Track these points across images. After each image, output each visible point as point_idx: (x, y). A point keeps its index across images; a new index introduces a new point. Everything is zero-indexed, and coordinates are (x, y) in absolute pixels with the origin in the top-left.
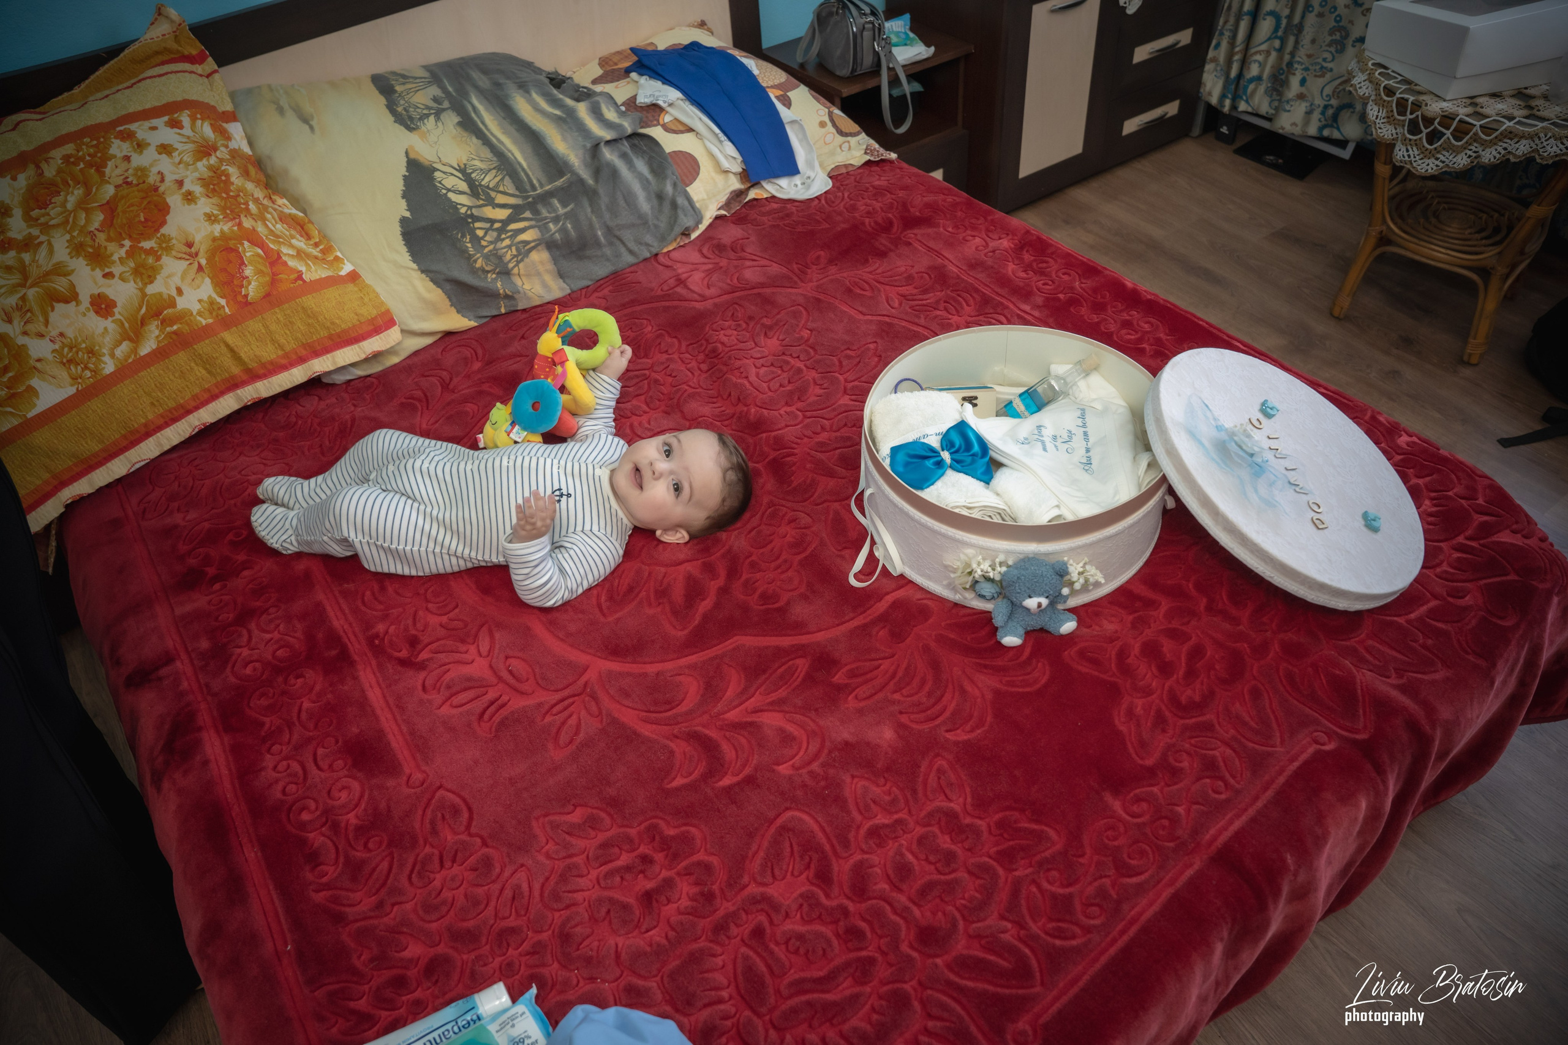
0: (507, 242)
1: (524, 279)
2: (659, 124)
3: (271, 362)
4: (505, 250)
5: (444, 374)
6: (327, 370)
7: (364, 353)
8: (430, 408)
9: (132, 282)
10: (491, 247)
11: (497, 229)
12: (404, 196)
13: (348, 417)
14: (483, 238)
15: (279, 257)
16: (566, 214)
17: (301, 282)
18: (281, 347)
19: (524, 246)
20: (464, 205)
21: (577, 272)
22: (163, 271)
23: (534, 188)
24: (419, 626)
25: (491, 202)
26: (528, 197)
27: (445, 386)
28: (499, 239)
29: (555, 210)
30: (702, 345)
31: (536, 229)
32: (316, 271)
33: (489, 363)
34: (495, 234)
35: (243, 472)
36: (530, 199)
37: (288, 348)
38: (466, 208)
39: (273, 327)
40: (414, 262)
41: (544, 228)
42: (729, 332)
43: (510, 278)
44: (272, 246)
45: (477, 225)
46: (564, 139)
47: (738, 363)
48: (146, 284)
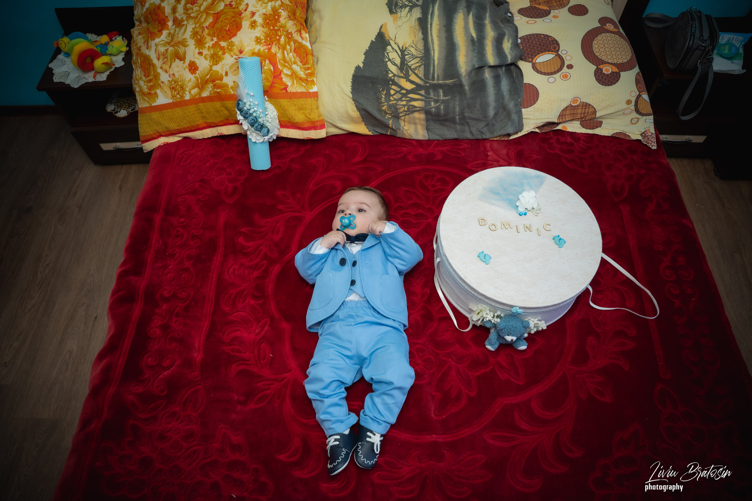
0: (404, 103)
1: (406, 123)
2: (531, 62)
4: (401, 106)
9: (209, 61)
10: (394, 102)
11: (402, 93)
12: (365, 54)
14: (392, 95)
15: (280, 74)
16: (444, 100)
17: (285, 91)
19: (413, 108)
20: (392, 73)
21: (437, 130)
22: (223, 61)
23: (433, 79)
25: (407, 77)
26: (428, 83)
28: (400, 99)
29: (439, 96)
31: (423, 102)
32: (296, 87)
34: (400, 96)
36: (428, 85)
38: (392, 75)
40: (352, 93)
41: (427, 103)
43: (398, 120)
44: (279, 67)
45: (393, 87)
46: (466, 56)
48: (214, 64)
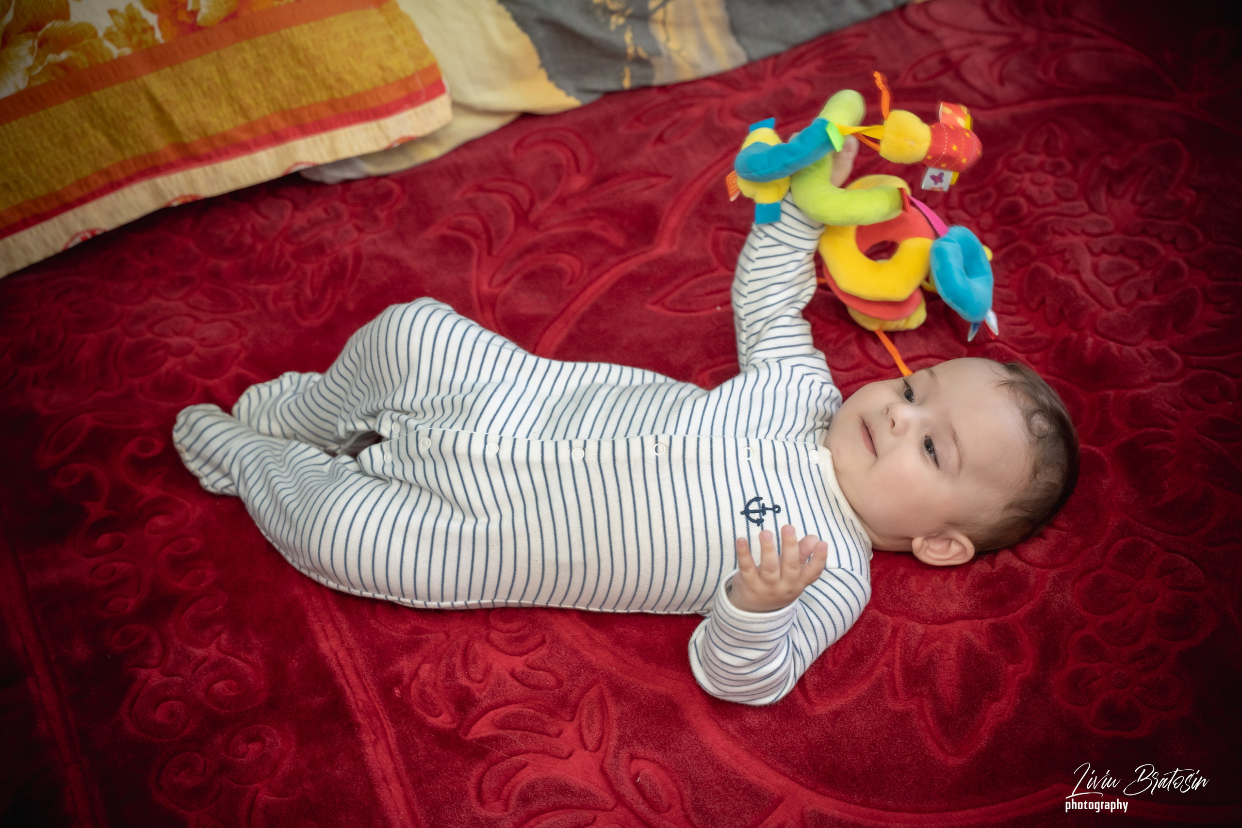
1: (671, 30)
3: (224, 137)
5: (521, 192)
6: (319, 160)
7: (387, 138)
8: (495, 253)
13: (348, 250)
18: (244, 111)
21: (763, 26)
24: (476, 672)
27: (522, 216)
30: (988, 196)
33: (601, 180)
35: (156, 329)
37: (255, 115)
39: (236, 75)
42: (1041, 177)
43: (648, 28)
47: (1059, 242)
